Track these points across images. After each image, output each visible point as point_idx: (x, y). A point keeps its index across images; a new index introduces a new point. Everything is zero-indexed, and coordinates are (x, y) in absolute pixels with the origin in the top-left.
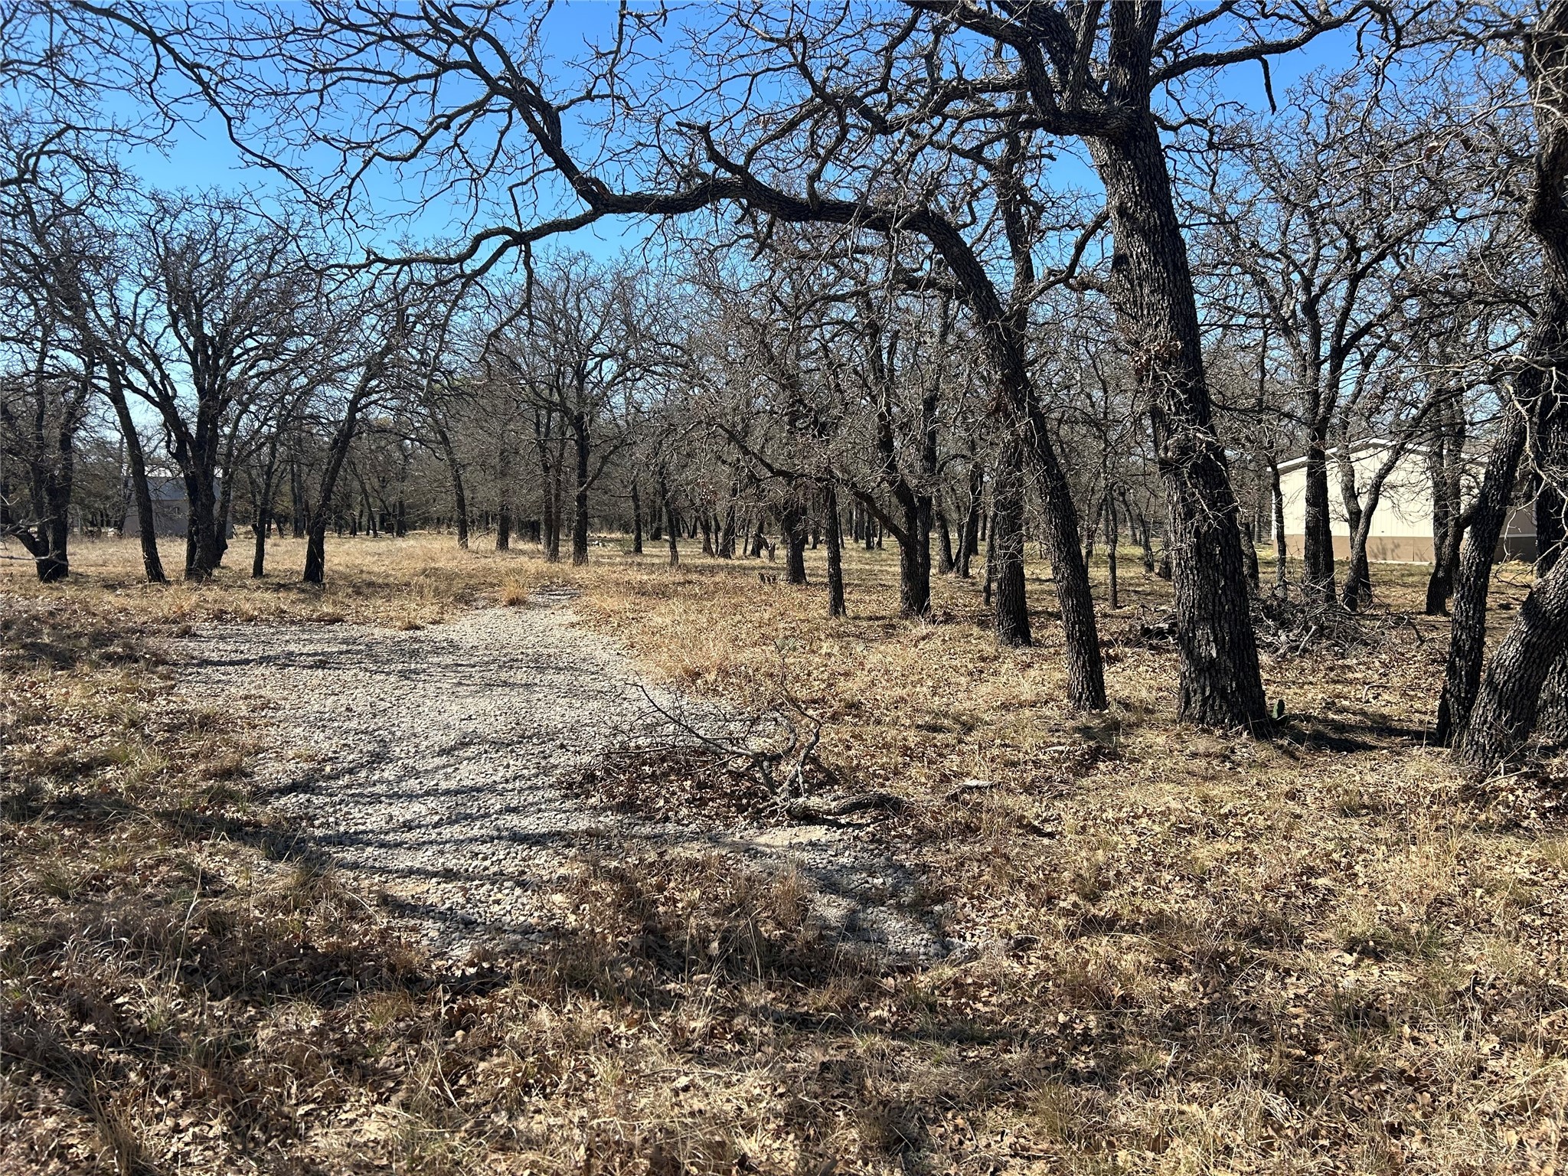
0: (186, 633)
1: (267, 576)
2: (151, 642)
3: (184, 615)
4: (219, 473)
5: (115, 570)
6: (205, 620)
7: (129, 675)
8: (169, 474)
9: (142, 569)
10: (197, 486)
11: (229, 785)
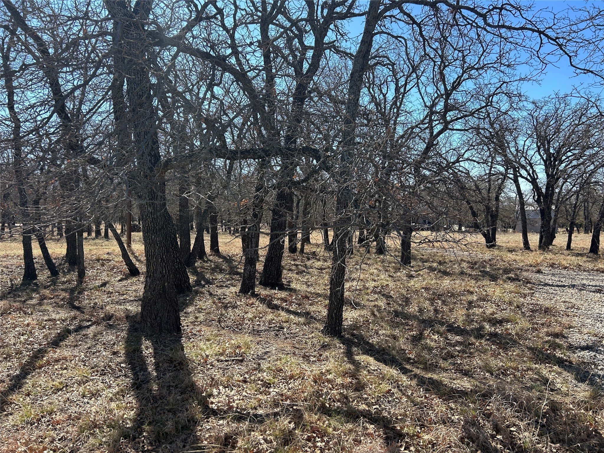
0: (539, 272)
1: (572, 250)
2: (525, 274)
3: (538, 264)
4: (553, 207)
5: (512, 245)
6: (546, 267)
7: (517, 287)
8: (533, 209)
9: (522, 245)
10: (544, 213)
11: (557, 340)
